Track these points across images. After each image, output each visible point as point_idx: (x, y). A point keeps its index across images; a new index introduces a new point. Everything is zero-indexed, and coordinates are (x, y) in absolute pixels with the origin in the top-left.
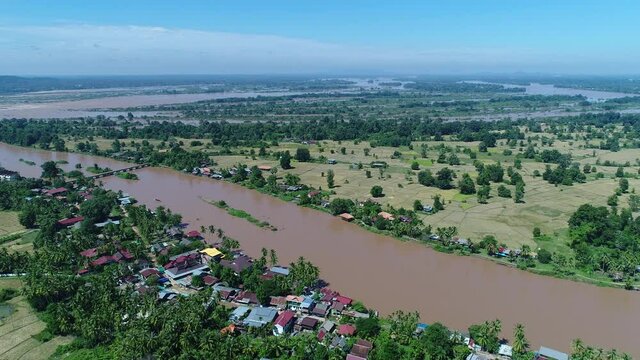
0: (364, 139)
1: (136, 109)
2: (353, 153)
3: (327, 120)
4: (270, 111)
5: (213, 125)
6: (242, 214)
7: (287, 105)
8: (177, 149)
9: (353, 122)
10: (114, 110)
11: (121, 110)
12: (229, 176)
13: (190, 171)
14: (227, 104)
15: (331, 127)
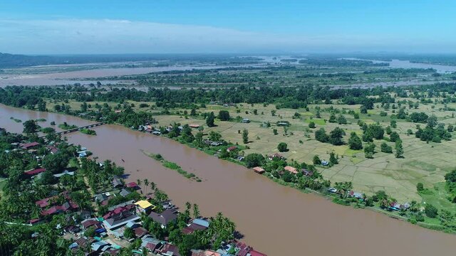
0: (271, 102)
1: (104, 79)
2: (263, 113)
3: (242, 88)
4: (201, 80)
5: (158, 91)
6: (174, 166)
7: (214, 76)
8: (129, 110)
9: (262, 89)
10: (88, 79)
11: (93, 79)
12: (167, 132)
13: (137, 128)
14: (170, 75)
15: (246, 93)
